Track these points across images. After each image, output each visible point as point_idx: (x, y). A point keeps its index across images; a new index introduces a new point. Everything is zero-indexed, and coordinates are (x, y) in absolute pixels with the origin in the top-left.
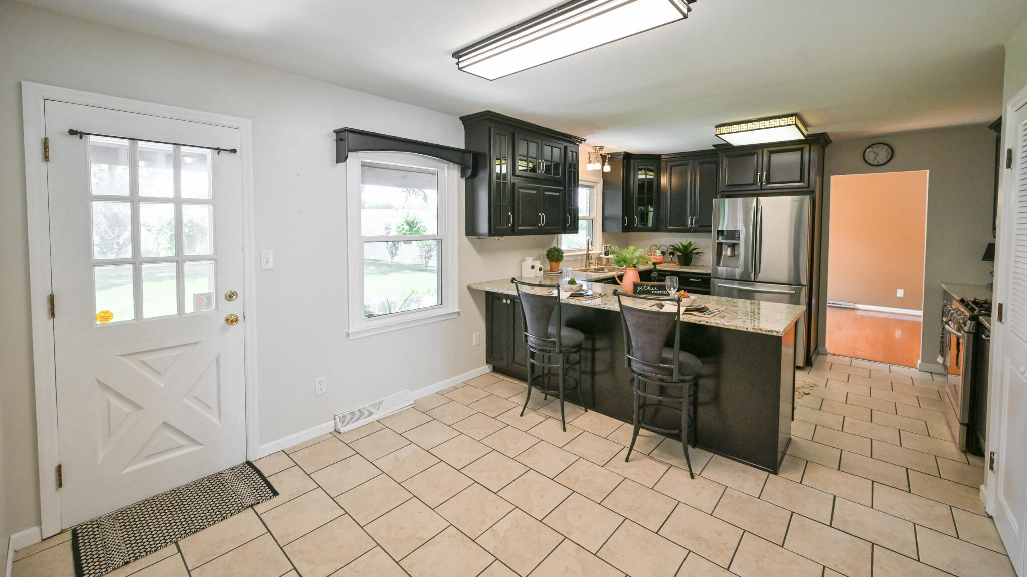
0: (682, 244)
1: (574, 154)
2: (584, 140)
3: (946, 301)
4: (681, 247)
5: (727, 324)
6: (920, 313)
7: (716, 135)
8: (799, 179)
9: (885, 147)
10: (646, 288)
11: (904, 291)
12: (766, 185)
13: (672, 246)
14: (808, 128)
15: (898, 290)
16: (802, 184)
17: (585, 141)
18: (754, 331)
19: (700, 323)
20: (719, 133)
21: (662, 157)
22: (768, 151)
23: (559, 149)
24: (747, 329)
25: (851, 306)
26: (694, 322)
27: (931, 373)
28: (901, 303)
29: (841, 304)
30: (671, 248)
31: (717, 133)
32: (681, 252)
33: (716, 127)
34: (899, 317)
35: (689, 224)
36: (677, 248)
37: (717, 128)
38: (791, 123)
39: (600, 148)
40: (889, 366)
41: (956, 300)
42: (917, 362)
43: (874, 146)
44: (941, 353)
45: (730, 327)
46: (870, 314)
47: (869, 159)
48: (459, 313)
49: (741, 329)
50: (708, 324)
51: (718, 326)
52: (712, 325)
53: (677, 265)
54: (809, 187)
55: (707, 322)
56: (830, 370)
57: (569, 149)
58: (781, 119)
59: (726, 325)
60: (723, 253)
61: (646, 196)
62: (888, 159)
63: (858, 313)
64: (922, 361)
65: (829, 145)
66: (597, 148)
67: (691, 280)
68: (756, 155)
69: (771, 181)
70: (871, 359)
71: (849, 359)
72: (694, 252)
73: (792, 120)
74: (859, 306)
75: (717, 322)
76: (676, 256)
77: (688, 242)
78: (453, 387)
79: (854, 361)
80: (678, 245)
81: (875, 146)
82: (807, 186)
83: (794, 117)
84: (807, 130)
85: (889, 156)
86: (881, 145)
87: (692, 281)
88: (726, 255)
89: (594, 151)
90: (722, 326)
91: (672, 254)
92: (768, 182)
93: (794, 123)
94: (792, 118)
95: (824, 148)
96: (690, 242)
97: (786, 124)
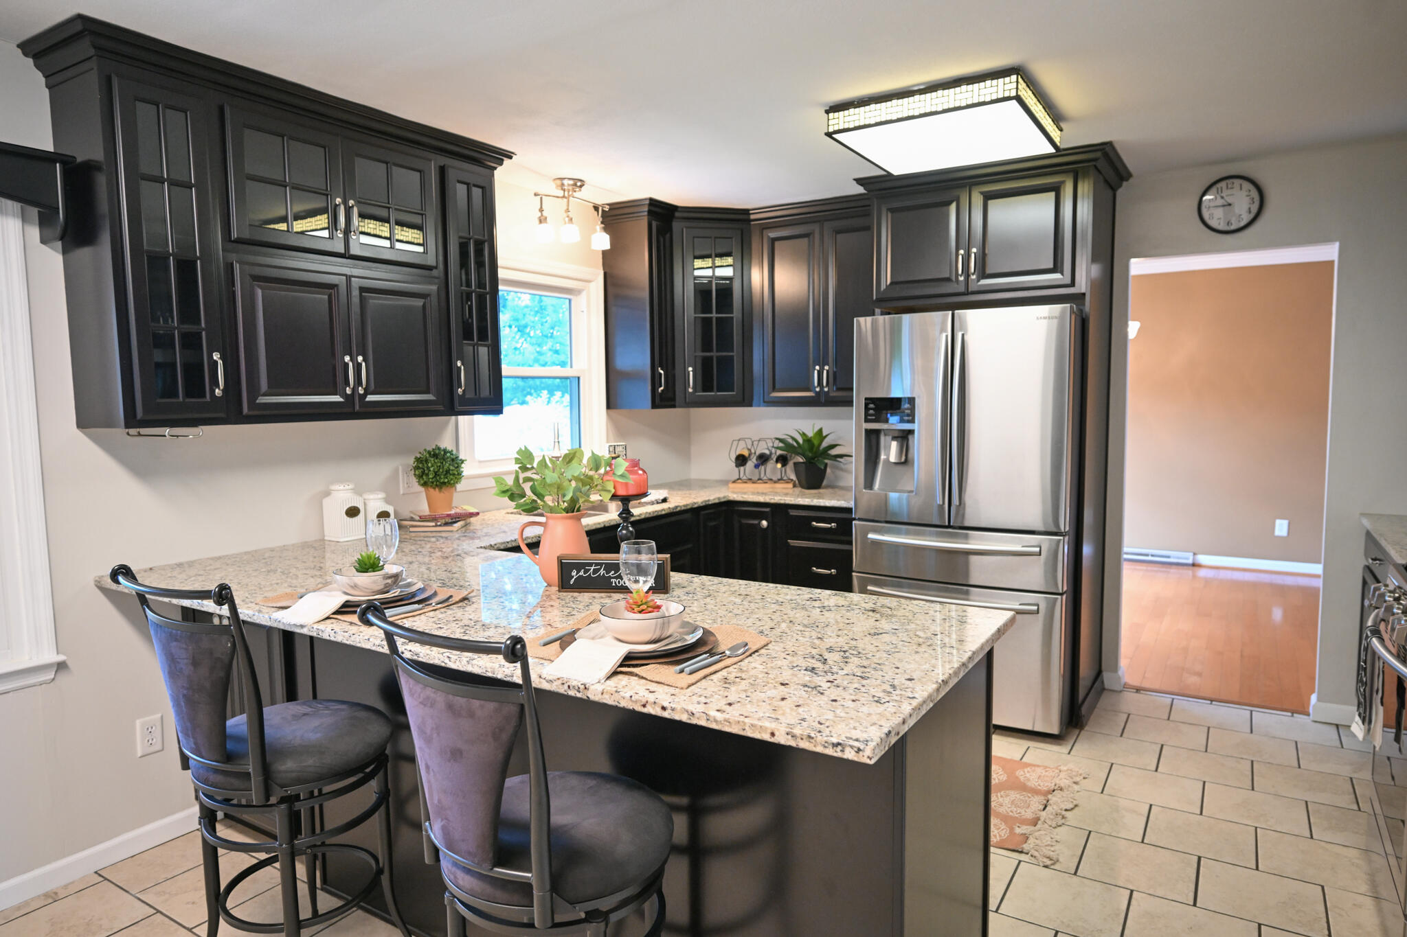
0: (804, 435)
1: (476, 193)
2: (509, 155)
3: (1370, 561)
4: (801, 441)
5: (719, 716)
6: (1317, 569)
7: (829, 135)
8: (1051, 265)
9: (1246, 185)
10: (595, 571)
11: (1289, 524)
12: (978, 281)
13: (781, 440)
14: (1063, 125)
15: (1278, 522)
16: (1057, 276)
17: (511, 158)
18: (793, 743)
19: (645, 710)
20: (836, 128)
21: (752, 217)
22: (982, 193)
23: (418, 174)
24: (773, 734)
25: (1187, 559)
26: (630, 706)
27: (1337, 726)
28: (1284, 551)
29: (1169, 557)
30: (777, 443)
31: (831, 130)
32: (803, 455)
33: (827, 112)
34: (1278, 580)
35: (816, 384)
36: (792, 446)
37: (831, 115)
38: (1007, 94)
39: (575, 185)
40: (1251, 711)
41: (1396, 566)
42: (1309, 699)
43: (1219, 185)
44: (1361, 710)
45: (727, 729)
46: (1223, 575)
47: (1211, 216)
48: (61, 666)
49: (757, 736)
50: (666, 715)
51: (694, 721)
52: (677, 717)
53: (795, 486)
54: (1073, 284)
55: (664, 708)
56: (1121, 736)
57: (452, 175)
58: (982, 84)
59: (716, 721)
60: (883, 457)
61: (714, 315)
62: (1252, 216)
63: (1202, 573)
64: (1319, 700)
65: (1125, 184)
66: (566, 182)
67: (814, 523)
68: (953, 207)
69: (988, 271)
70: (1213, 697)
71: (1167, 699)
72: (834, 452)
73: (1008, 85)
74: (1203, 559)
75: (691, 708)
76: (790, 465)
77: (816, 429)
78: (46, 895)
79: (1180, 703)
80: (793, 439)
81: (1223, 184)
82: (1068, 280)
83: (1014, 77)
84: (1061, 130)
85: (1255, 208)
86: (1237, 182)
87: (817, 528)
88: (887, 461)
89: (561, 193)
90: (703, 723)
91: (783, 460)
92: (984, 275)
93: (1013, 93)
94: (1007, 80)
95: (1114, 189)
96: (821, 430)
97: (994, 97)
